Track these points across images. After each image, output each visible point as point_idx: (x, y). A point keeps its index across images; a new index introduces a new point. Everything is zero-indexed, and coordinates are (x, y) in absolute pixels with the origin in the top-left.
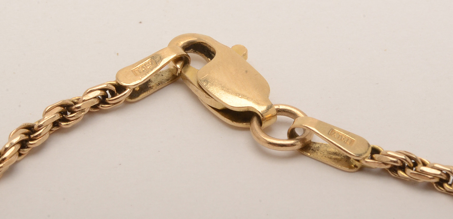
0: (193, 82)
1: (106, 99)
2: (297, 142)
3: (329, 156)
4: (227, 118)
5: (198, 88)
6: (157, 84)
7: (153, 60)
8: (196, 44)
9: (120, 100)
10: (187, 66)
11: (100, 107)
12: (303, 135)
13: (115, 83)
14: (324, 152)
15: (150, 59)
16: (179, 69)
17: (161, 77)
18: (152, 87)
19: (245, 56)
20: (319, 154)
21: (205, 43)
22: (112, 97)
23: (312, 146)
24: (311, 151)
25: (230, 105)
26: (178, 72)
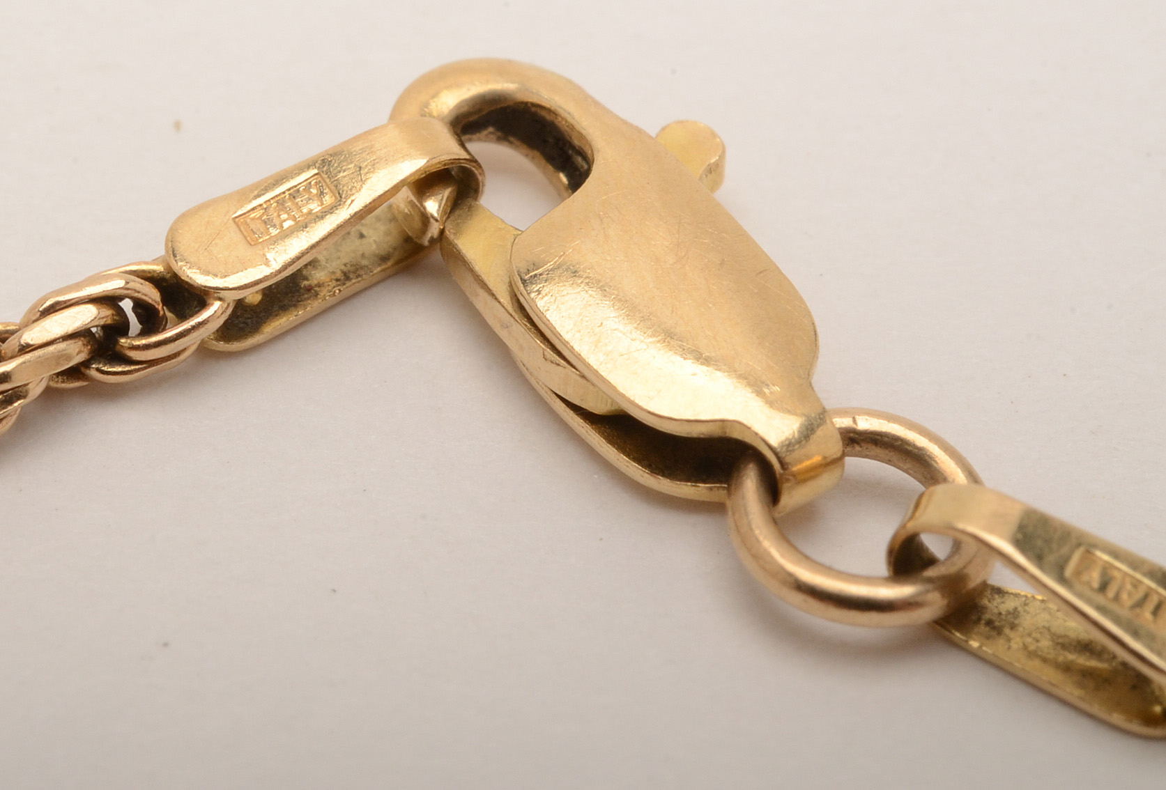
0: (491, 286)
1: (117, 342)
2: (928, 591)
3: (1061, 659)
4: (628, 456)
5: (511, 315)
6: (339, 275)
7: (328, 180)
8: (509, 107)
9: (180, 348)
10: (470, 207)
11: (93, 373)
12: (956, 558)
13: (159, 268)
14: (1038, 636)
15: (316, 171)
16: (432, 220)
17: (358, 242)
18: (317, 289)
19: (714, 171)
20: (1016, 643)
21: (549, 111)
22: (144, 333)
23: (989, 605)
24: (982, 628)
25: (645, 407)
26: (429, 235)
